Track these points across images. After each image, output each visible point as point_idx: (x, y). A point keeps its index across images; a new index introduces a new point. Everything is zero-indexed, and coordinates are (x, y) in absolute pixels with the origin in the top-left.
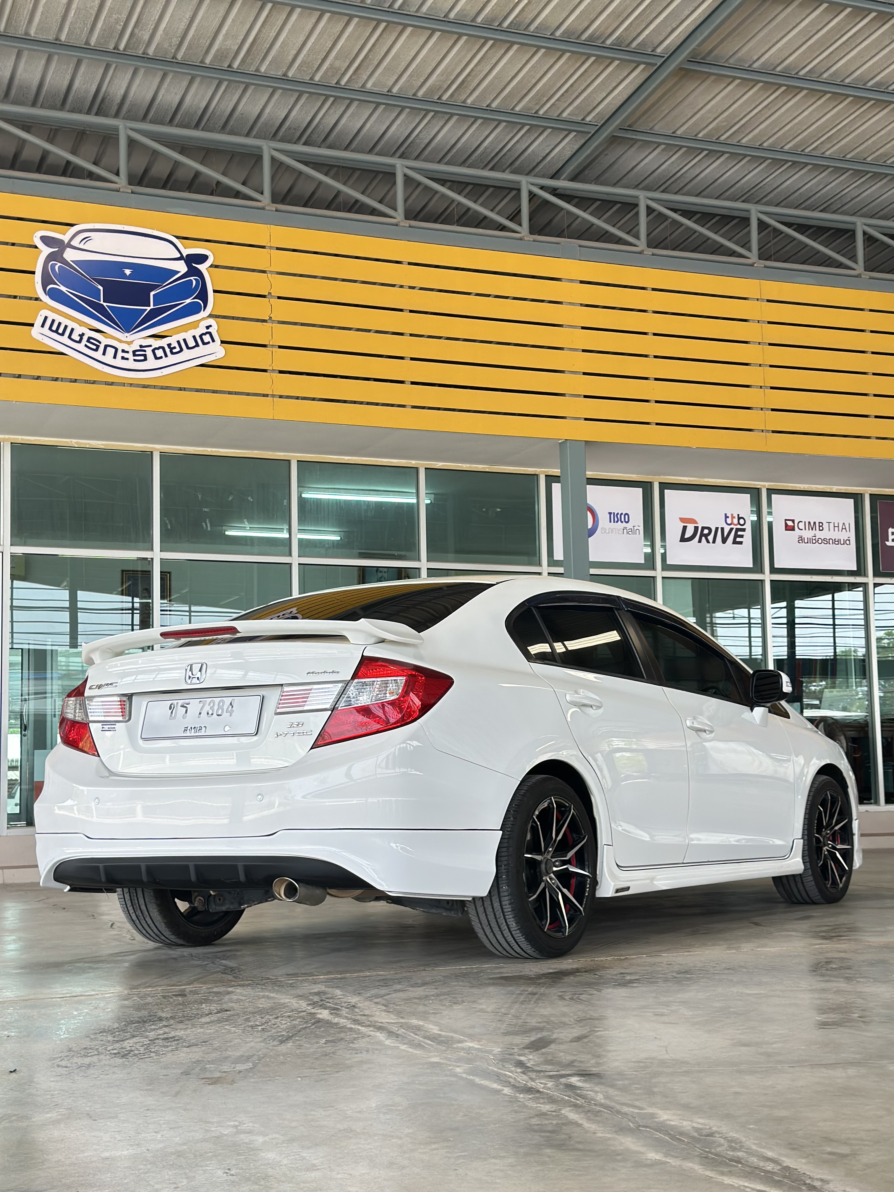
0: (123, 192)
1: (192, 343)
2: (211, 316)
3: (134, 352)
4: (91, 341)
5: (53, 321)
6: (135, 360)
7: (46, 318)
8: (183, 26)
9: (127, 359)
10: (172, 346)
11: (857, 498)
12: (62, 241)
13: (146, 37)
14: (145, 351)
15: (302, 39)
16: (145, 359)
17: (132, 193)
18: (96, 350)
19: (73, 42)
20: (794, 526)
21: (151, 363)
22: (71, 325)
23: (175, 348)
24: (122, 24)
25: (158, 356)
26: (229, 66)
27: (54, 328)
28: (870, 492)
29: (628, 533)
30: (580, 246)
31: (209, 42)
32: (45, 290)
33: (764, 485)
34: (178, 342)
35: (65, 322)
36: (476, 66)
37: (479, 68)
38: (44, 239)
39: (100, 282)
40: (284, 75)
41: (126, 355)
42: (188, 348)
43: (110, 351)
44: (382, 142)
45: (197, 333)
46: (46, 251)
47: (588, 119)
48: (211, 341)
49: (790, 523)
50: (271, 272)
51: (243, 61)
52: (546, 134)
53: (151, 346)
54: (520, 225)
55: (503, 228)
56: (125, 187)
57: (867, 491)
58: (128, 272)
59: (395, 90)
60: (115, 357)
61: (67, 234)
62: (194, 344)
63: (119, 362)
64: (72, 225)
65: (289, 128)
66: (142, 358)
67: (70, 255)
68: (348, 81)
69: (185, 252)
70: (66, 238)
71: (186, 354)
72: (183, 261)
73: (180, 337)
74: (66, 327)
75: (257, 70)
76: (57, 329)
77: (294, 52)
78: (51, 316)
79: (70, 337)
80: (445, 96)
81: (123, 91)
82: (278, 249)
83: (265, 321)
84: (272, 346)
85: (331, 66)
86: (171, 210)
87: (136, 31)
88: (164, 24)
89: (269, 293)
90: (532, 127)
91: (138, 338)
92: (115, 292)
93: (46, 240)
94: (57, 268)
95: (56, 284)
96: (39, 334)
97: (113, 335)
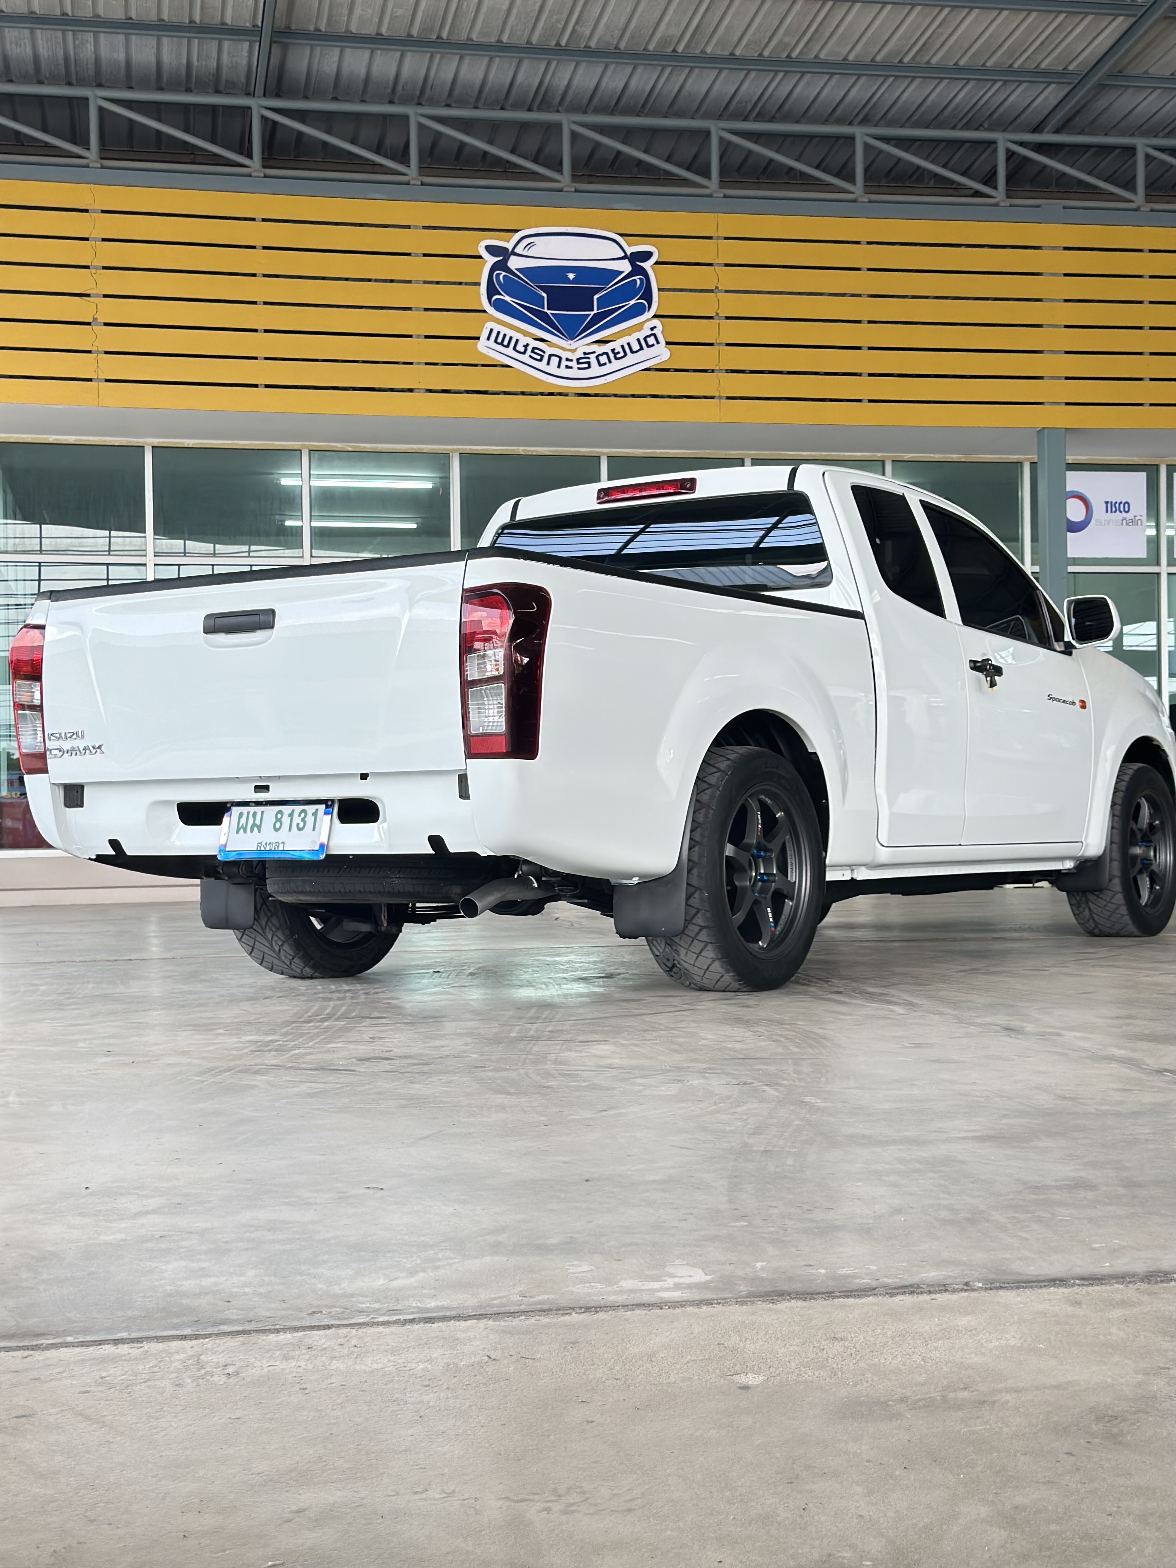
0: (568, 192)
1: (636, 347)
2: (655, 316)
3: (578, 360)
4: (536, 351)
5: (499, 333)
6: (579, 369)
7: (491, 330)
8: (624, 20)
9: (571, 368)
10: (616, 351)
12: (507, 249)
13: (588, 33)
14: (588, 358)
15: (747, 20)
16: (589, 367)
17: (576, 191)
18: (541, 360)
19: (515, 41)
21: (595, 370)
22: (516, 335)
23: (619, 353)
24: (563, 23)
25: (602, 362)
26: (674, 51)
27: (499, 340)
29: (1127, 524)
30: (1065, 207)
31: (651, 32)
32: (490, 302)
34: (622, 347)
35: (510, 333)
36: (937, 28)
37: (940, 30)
38: (489, 248)
39: (543, 289)
40: (731, 54)
41: (569, 364)
42: (632, 352)
43: (555, 360)
44: (842, 106)
45: (641, 335)
46: (491, 260)
47: (1071, 68)
48: (655, 342)
50: (719, 264)
51: (687, 46)
52: (1020, 89)
53: (594, 352)
54: (995, 188)
55: (977, 194)
56: (568, 186)
58: (571, 276)
59: (851, 57)
60: (559, 366)
61: (511, 241)
62: (638, 348)
63: (563, 372)
64: (517, 231)
65: (740, 102)
66: (586, 366)
67: (514, 263)
68: (799, 54)
69: (629, 250)
70: (510, 246)
71: (631, 358)
72: (626, 261)
73: (623, 341)
74: (511, 338)
75: (703, 52)
76: (502, 341)
77: (739, 33)
78: (497, 327)
79: (514, 349)
80: (906, 60)
81: (566, 83)
82: (726, 238)
83: (711, 318)
84: (720, 344)
85: (780, 41)
86: (614, 206)
87: (577, 27)
88: (605, 19)
89: (717, 288)
90: (1005, 82)
91: (582, 345)
92: (559, 298)
93: (491, 249)
94: (501, 277)
95: (500, 294)
96: (485, 348)
97: (558, 344)
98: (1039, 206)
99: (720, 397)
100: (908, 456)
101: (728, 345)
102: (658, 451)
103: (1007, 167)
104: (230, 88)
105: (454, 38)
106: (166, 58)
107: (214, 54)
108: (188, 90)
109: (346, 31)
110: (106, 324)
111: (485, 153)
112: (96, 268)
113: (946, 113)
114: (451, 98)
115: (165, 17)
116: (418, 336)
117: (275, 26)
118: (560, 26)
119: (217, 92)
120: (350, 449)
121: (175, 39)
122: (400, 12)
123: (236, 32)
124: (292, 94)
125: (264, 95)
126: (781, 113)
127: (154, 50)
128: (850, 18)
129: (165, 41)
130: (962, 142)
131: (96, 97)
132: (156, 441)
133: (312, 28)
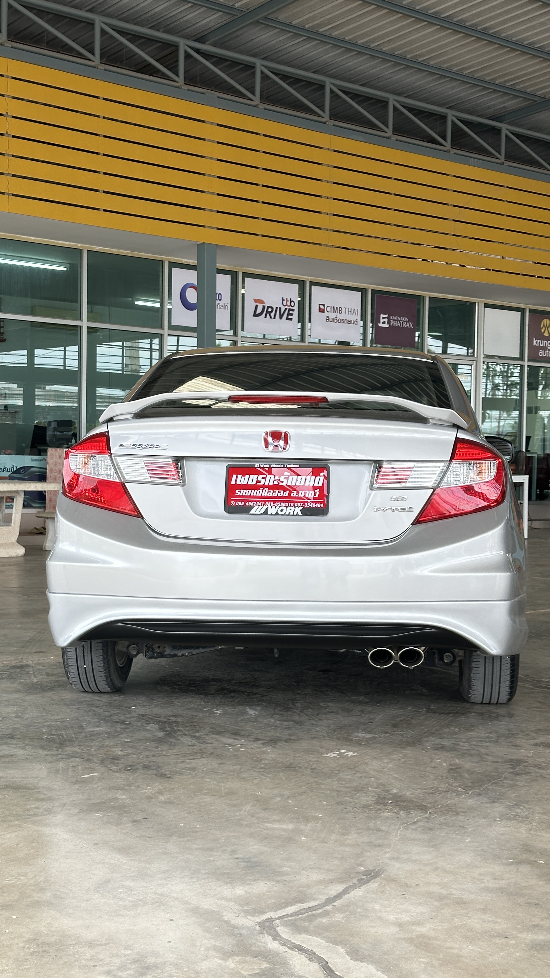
11: (363, 291)
20: (324, 309)
28: (372, 288)
29: (220, 308)
30: (219, 97)
33: (308, 279)
47: (237, 5)
49: (322, 307)
50: (8, 96)
54: (178, 76)
55: (167, 77)
57: (370, 287)
82: (11, 78)
84: (8, 155)
89: (6, 113)
98: (203, 93)
99: (8, 194)
100: (97, 248)
101: (14, 156)
103: (185, 62)
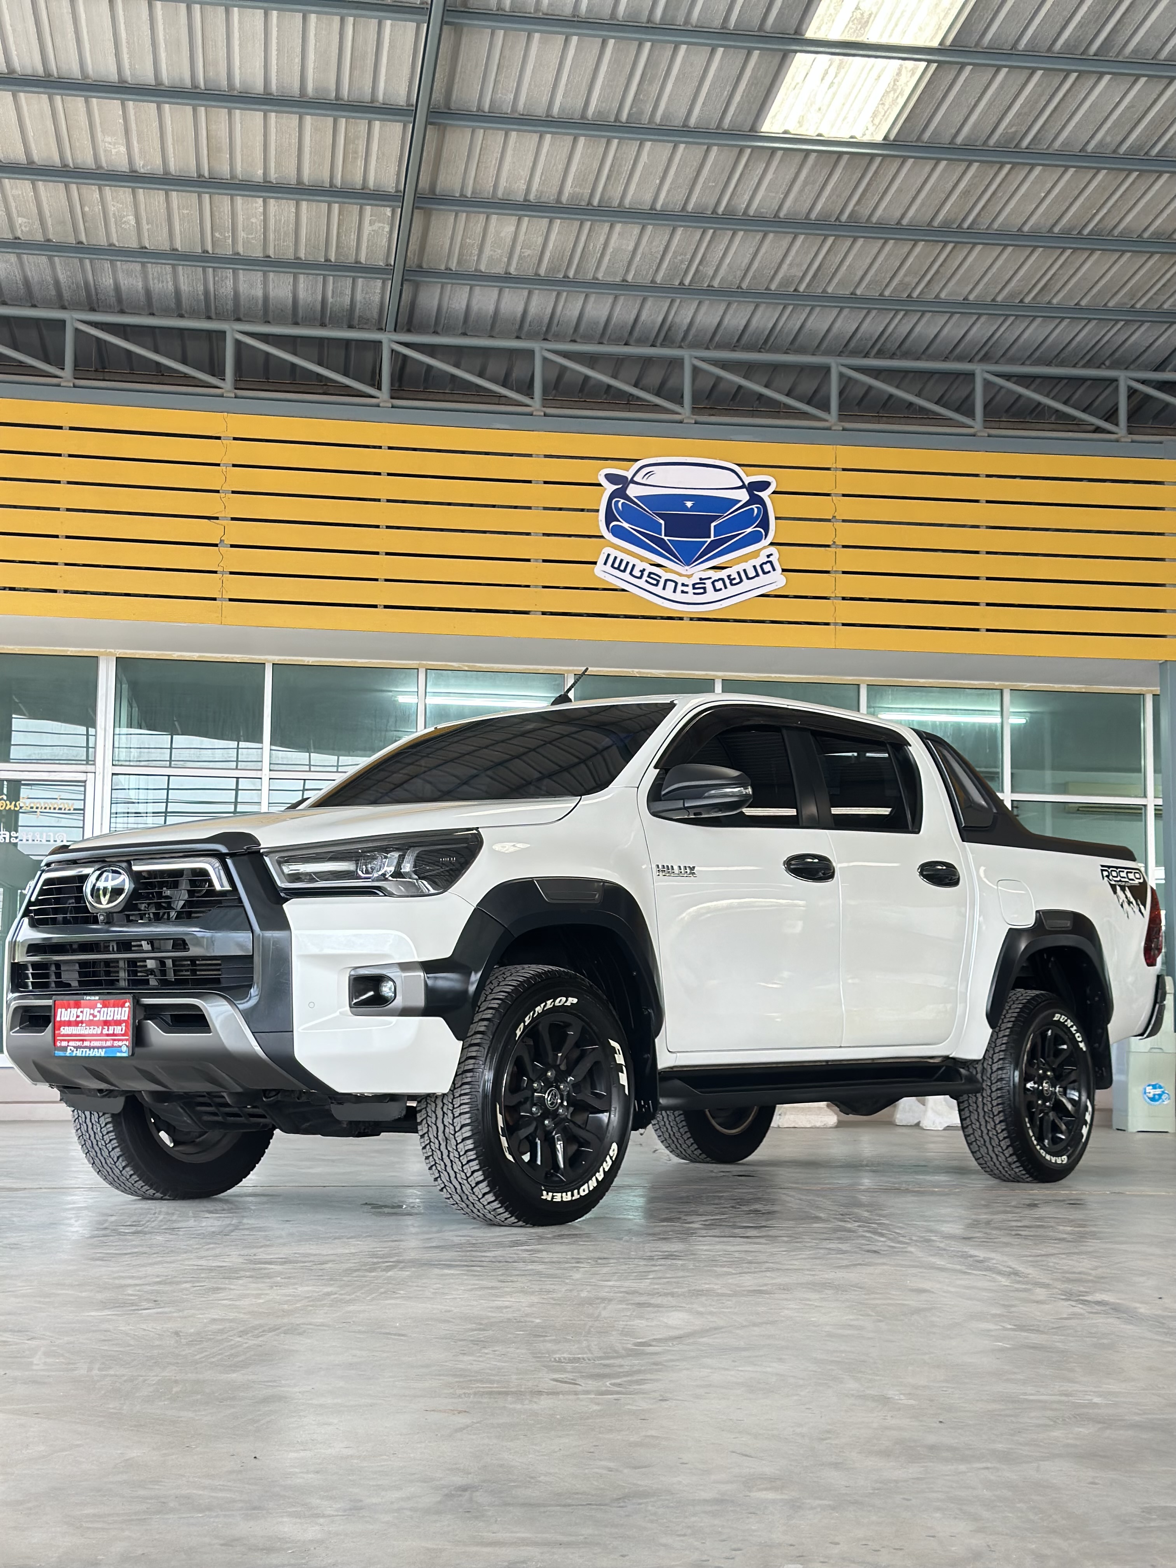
0: (687, 423)
1: (752, 573)
2: (772, 544)
3: (694, 585)
4: (652, 576)
5: (616, 558)
6: (695, 594)
7: (609, 555)
8: (746, 261)
9: (687, 593)
10: (732, 577)
12: (626, 478)
13: (711, 273)
14: (704, 583)
16: (705, 592)
17: (696, 423)
18: (656, 585)
19: (640, 281)
21: (711, 595)
22: (633, 561)
23: (734, 579)
24: (687, 263)
25: (718, 588)
26: (795, 290)
27: (616, 565)
31: (773, 272)
32: (608, 528)
34: (738, 573)
35: (627, 558)
36: (1058, 270)
37: (1061, 272)
38: (608, 477)
39: (661, 516)
40: (852, 294)
41: (685, 589)
42: (748, 578)
43: (671, 585)
44: (962, 345)
45: (757, 562)
46: (610, 488)
48: (771, 569)
50: (836, 495)
51: (809, 285)
52: (1143, 329)
53: (710, 578)
54: (1117, 425)
55: (1098, 430)
56: (689, 418)
58: (689, 504)
59: (971, 297)
60: (674, 592)
61: (631, 470)
62: (754, 574)
63: (678, 597)
64: (637, 460)
65: (861, 339)
66: (702, 591)
67: (633, 491)
68: (920, 294)
69: (747, 480)
70: (629, 474)
71: (746, 585)
72: (745, 490)
73: (740, 567)
74: (628, 563)
75: (824, 291)
76: (619, 566)
77: (861, 274)
78: (614, 553)
79: (631, 573)
80: (1027, 300)
81: (689, 321)
82: (844, 470)
83: (828, 546)
84: (836, 572)
85: (901, 282)
86: (732, 437)
87: (701, 268)
88: (727, 261)
89: (834, 517)
90: (1127, 322)
91: (698, 571)
92: (677, 525)
93: (610, 478)
94: (620, 505)
95: (619, 521)
96: (602, 572)
97: (674, 569)
98: (1161, 443)
99: (836, 624)
100: (1027, 685)
101: (844, 572)
102: (773, 675)
103: (1129, 404)
104: (363, 323)
105: (580, 278)
106: (302, 294)
107: (348, 292)
108: (323, 325)
109: (476, 270)
110: (232, 546)
111: (609, 387)
112: (225, 492)
113: (1066, 351)
114: (577, 332)
115: (302, 255)
116: (536, 560)
117: (407, 265)
118: (684, 267)
119: (351, 327)
120: (466, 668)
121: (311, 277)
122: (527, 252)
123: (370, 271)
124: (421, 329)
125: (395, 330)
126: (902, 350)
127: (290, 287)
128: (970, 259)
129: (302, 278)
130: (1083, 380)
131: (233, 330)
132: (278, 659)
133: (443, 267)
